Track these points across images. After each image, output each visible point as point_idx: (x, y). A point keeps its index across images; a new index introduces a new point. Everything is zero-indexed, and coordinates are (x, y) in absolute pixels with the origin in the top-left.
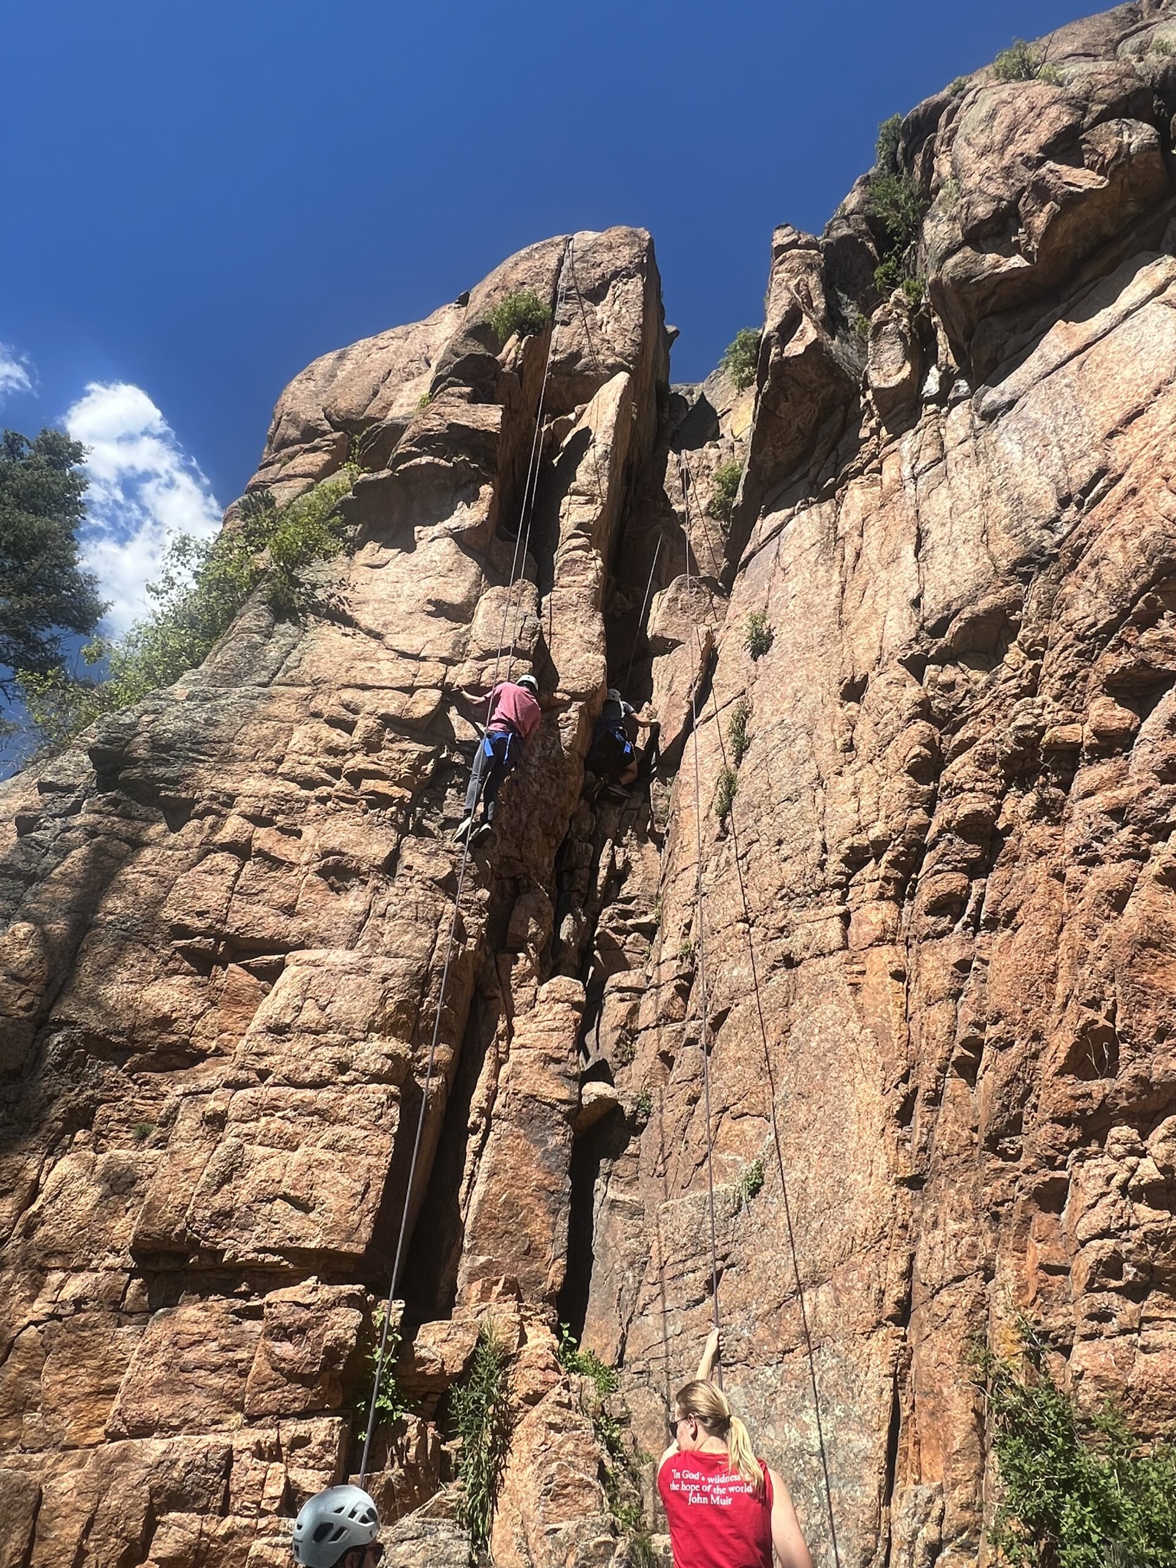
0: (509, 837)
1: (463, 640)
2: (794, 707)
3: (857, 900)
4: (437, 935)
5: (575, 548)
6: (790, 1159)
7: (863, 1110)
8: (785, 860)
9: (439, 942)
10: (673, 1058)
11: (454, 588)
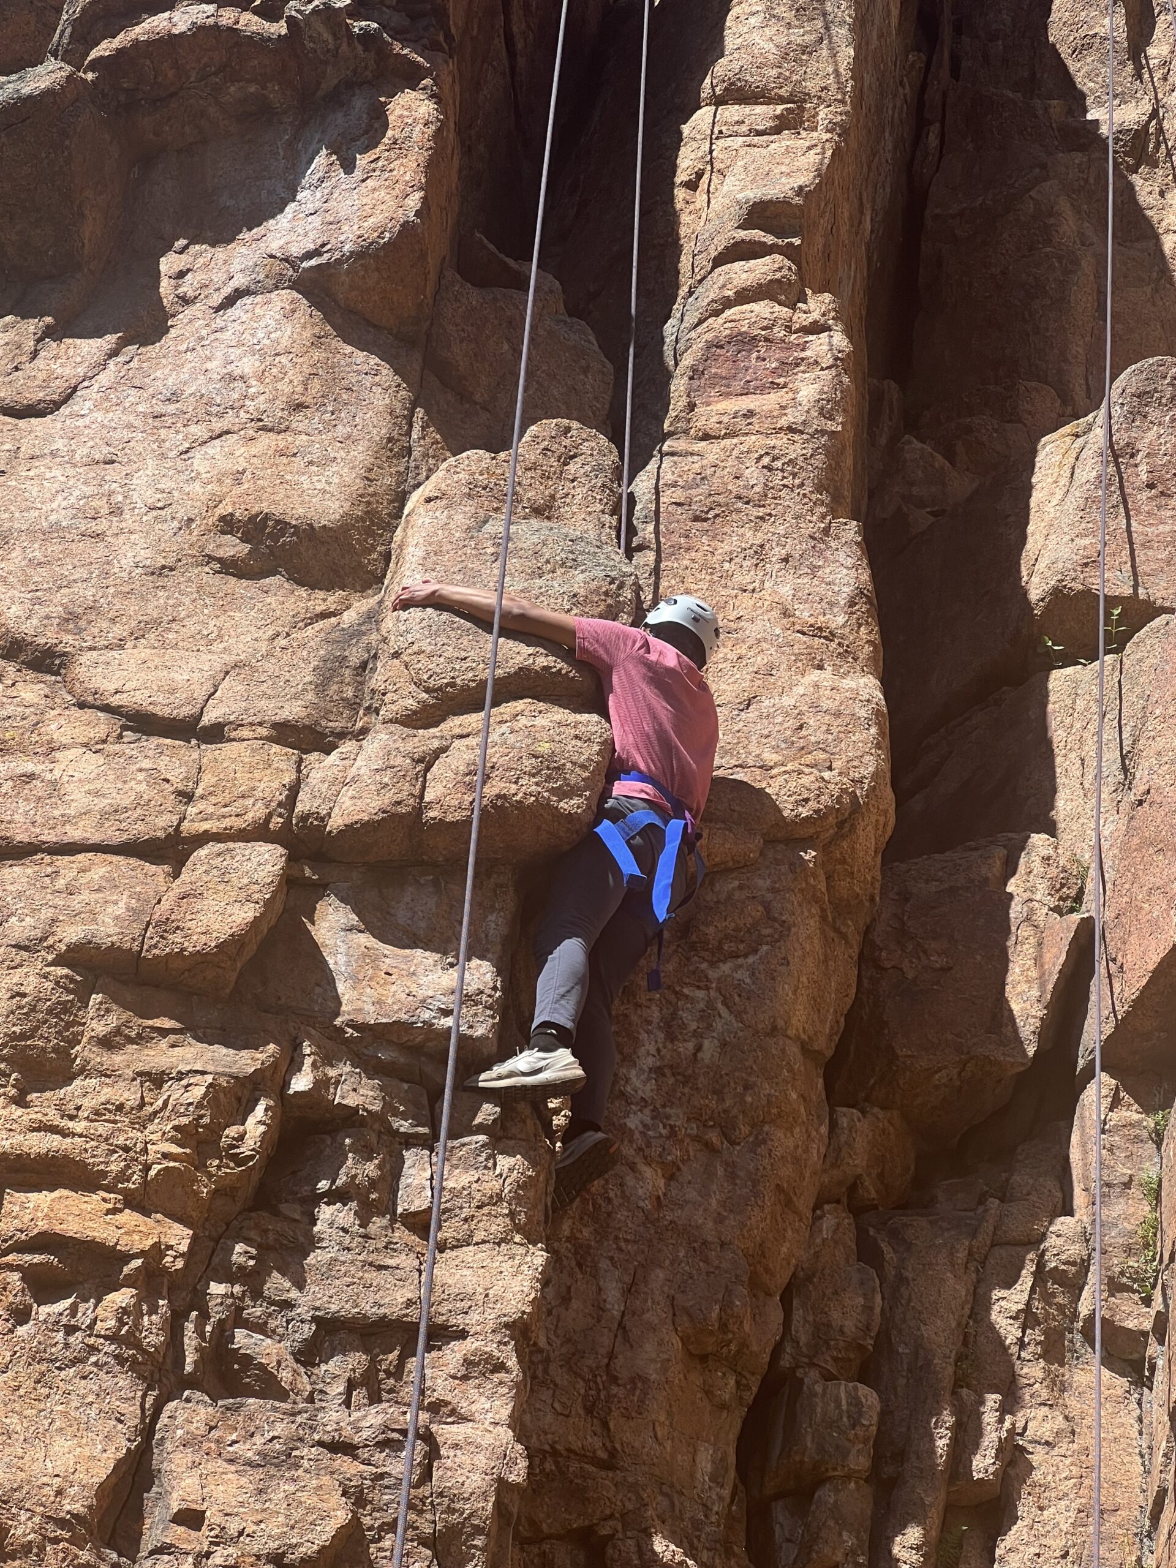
1: (354, 656)
5: (745, 296)
11: (314, 468)
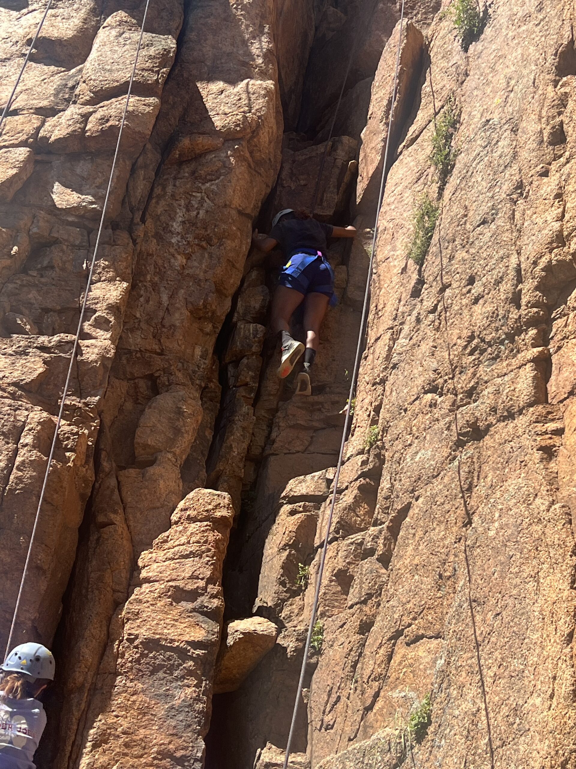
0: (143, 325)
1: (70, 84)
2: (506, 101)
3: (559, 337)
4: (16, 452)
6: (461, 687)
7: (547, 613)
8: (476, 301)
9: (19, 459)
10: (352, 577)
11: (64, 20)
